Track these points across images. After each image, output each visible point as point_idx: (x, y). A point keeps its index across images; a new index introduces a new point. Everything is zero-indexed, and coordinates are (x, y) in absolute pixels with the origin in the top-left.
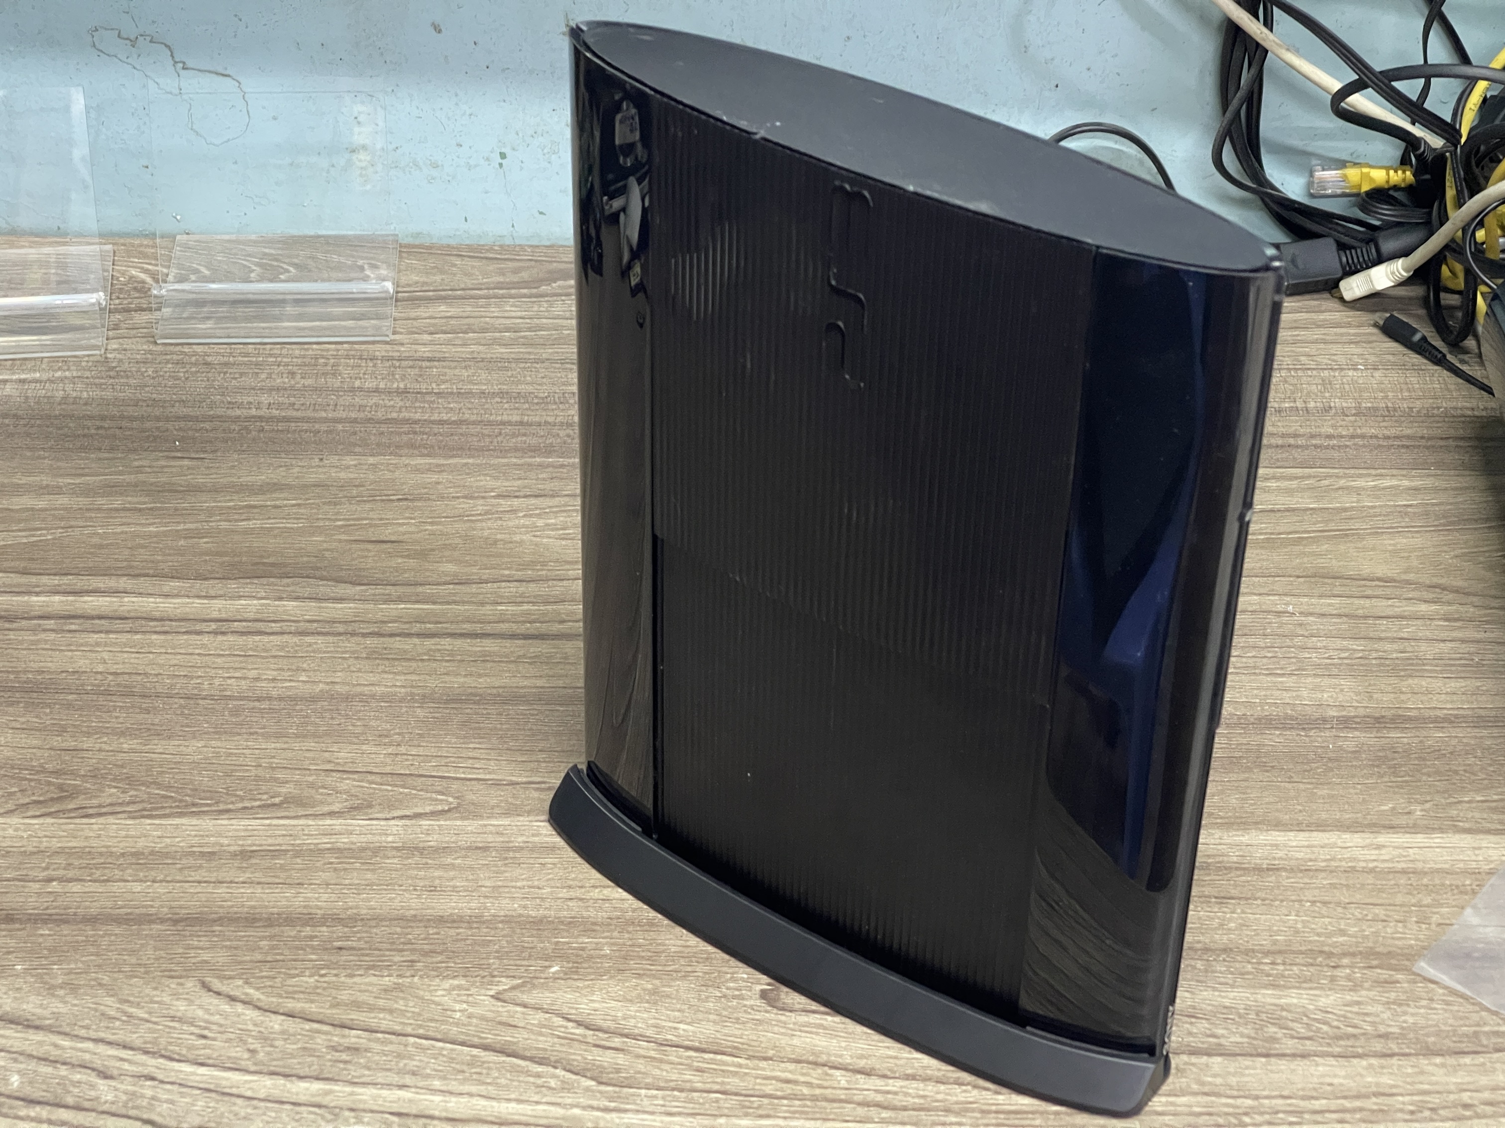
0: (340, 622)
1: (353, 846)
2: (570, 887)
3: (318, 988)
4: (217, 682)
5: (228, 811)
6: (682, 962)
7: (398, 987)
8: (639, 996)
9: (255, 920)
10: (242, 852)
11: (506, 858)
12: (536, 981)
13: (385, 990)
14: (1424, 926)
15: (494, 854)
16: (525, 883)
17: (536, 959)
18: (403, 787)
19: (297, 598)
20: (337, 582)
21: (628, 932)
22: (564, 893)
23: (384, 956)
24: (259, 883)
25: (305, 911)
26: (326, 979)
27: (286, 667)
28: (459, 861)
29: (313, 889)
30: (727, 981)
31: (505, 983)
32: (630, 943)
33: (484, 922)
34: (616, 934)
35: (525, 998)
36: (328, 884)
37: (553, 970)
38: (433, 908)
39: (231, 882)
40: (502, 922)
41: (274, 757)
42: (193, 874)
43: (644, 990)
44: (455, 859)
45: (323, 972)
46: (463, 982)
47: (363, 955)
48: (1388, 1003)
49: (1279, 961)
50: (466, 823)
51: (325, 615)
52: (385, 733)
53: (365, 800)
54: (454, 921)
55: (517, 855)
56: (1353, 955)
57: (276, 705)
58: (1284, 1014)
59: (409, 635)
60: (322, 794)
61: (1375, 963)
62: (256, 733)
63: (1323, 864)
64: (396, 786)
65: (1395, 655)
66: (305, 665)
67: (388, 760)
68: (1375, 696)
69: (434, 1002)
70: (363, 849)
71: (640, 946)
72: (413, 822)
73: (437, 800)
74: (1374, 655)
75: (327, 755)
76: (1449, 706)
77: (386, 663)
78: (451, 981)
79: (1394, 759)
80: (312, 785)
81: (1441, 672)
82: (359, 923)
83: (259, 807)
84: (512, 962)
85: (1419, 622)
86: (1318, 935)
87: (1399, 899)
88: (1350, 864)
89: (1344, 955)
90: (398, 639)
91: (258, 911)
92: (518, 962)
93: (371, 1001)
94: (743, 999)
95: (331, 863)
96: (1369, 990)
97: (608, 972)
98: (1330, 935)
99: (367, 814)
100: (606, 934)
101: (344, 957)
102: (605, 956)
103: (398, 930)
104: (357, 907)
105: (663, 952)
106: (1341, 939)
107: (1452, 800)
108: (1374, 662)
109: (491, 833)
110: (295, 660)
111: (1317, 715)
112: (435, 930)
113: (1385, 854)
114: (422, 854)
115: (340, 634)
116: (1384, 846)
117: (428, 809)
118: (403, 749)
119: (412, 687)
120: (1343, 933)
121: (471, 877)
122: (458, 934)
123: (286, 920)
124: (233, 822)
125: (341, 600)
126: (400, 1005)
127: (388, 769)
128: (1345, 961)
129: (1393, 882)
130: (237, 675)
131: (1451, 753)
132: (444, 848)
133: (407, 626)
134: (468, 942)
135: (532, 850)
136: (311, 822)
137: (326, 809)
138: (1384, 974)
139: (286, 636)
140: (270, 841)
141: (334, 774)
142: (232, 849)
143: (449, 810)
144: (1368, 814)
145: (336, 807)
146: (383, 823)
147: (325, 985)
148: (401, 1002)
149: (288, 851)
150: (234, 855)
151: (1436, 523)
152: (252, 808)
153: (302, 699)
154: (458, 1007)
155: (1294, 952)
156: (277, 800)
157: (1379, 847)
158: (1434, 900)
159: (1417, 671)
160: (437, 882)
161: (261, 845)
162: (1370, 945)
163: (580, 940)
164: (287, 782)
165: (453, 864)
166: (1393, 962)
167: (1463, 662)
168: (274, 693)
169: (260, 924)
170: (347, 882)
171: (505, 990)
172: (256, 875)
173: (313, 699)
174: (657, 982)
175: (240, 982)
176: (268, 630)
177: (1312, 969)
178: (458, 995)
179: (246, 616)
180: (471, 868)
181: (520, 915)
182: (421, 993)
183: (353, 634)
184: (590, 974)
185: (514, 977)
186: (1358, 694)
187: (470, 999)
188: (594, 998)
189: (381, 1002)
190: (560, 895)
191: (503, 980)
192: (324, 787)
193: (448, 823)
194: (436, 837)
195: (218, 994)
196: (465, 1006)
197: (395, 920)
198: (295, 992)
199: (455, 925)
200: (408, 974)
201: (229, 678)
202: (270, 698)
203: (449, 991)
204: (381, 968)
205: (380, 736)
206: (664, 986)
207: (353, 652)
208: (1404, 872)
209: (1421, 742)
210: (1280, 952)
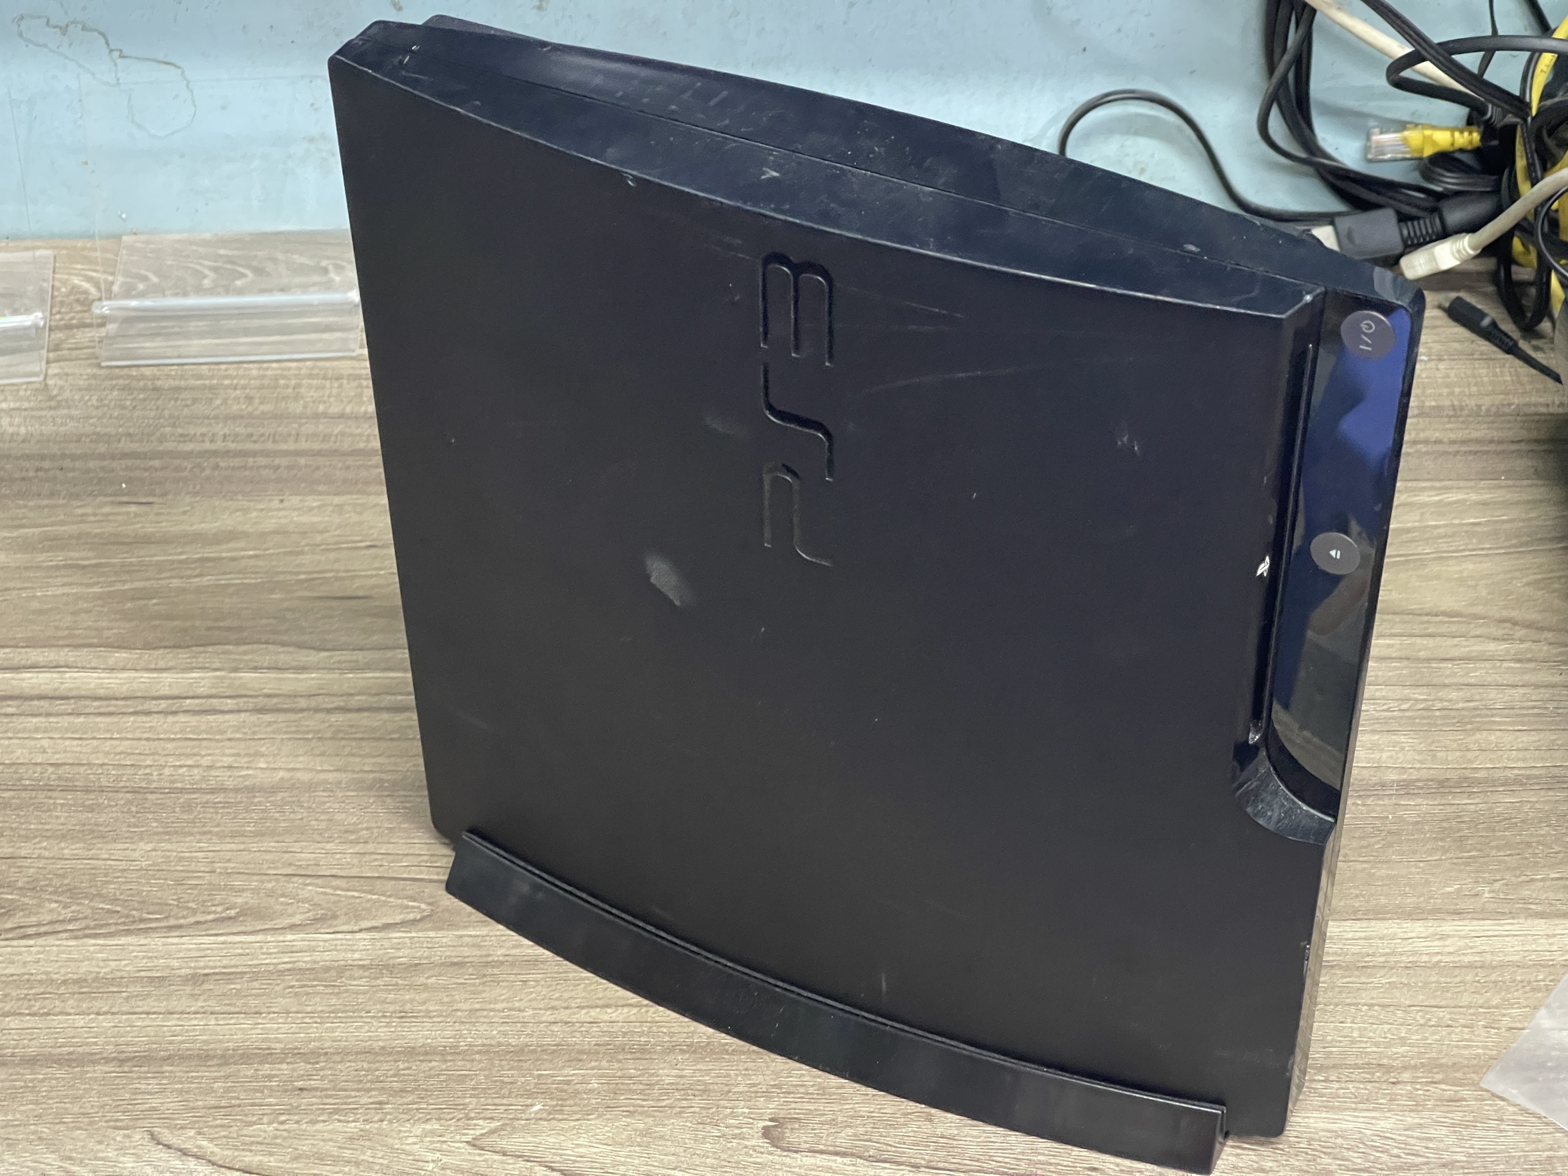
0: (302, 696)
1: (315, 966)
2: (553, 1008)
3: (276, 1137)
4: (167, 771)
5: (180, 927)
6: (677, 1095)
7: (365, 1135)
8: (630, 1138)
9: (208, 1057)
10: (194, 975)
11: (485, 976)
12: (516, 1123)
13: (351, 1139)
14: (1493, 1031)
15: (470, 970)
16: (504, 1005)
17: (516, 1096)
18: (371, 892)
19: (255, 669)
20: (299, 647)
21: (619, 1061)
22: (548, 1016)
23: (350, 1097)
24: (212, 1013)
25: (264, 1045)
26: (287, 1127)
27: (243, 752)
28: (433, 980)
29: (272, 1019)
30: (726, 1117)
31: (484, 1126)
32: (619, 1074)
33: (459, 1054)
34: (604, 1063)
35: (504, 1143)
36: (288, 1013)
37: (535, 1108)
38: (404, 1037)
39: (182, 1013)
40: (478, 1052)
41: (229, 861)
42: (140, 1003)
43: (636, 1130)
44: (428, 978)
45: (283, 1118)
46: (436, 1127)
47: (327, 1097)
48: (1453, 1125)
49: (1333, 1078)
50: (440, 933)
51: (287, 688)
52: (351, 828)
53: (329, 909)
54: (426, 1053)
55: (496, 971)
56: (1415, 1068)
57: (231, 797)
58: (1339, 1141)
59: (378, 709)
60: (282, 904)
61: (1439, 1077)
62: (210, 832)
63: (1382, 959)
64: (364, 892)
65: (1461, 705)
66: (263, 749)
67: (355, 861)
68: (1439, 755)
69: (404, 1152)
70: (327, 969)
71: (631, 1078)
72: (382, 935)
73: (408, 907)
74: (1439, 705)
75: (287, 856)
76: (1520, 764)
77: (354, 744)
78: (423, 1126)
79: (1459, 830)
80: (270, 894)
81: (1513, 724)
82: (322, 1058)
83: (214, 921)
84: (489, 1101)
85: (1488, 665)
86: (1377, 1044)
87: (1465, 999)
88: (1411, 959)
89: (1405, 1068)
90: (366, 714)
91: (211, 1046)
92: (497, 1101)
93: (335, 1152)
94: (743, 1138)
95: (292, 987)
96: (1429, 1110)
97: (596, 1109)
98: (1388, 1045)
99: (330, 926)
100: (593, 1064)
101: (305, 1100)
102: (591, 1091)
103: (365, 1065)
104: (320, 1039)
105: (657, 1083)
106: (1401, 1050)
107: (1524, 878)
108: (1438, 713)
109: (467, 945)
110: (254, 743)
111: (1375, 780)
112: (406, 1065)
113: (1451, 945)
114: (391, 972)
115: (302, 710)
116: (1449, 936)
117: (398, 918)
118: (370, 847)
119: (382, 772)
120: (1403, 1041)
121: (445, 999)
122: (431, 1069)
123: (242, 1056)
124: (184, 940)
125: (303, 669)
126: (367, 1156)
127: (354, 872)
128: (1406, 1076)
129: (1458, 979)
130: (189, 762)
131: (1522, 821)
132: (416, 965)
133: (376, 699)
134: (443, 1078)
135: (512, 964)
136: (269, 938)
137: (287, 922)
138: (1449, 1090)
139: (243, 715)
140: (225, 962)
141: (295, 879)
142: (183, 972)
143: (422, 919)
144: (1431, 898)
145: (297, 920)
146: (349, 936)
147: (285, 1134)
148: (369, 1153)
149: (245, 973)
150: (186, 980)
151: (1506, 544)
152: (205, 922)
153: (261, 789)
154: (430, 1156)
155: (1350, 1066)
156: (232, 913)
157: (1443, 937)
158: (1504, 1000)
159: (1487, 723)
160: (408, 1007)
161: (215, 967)
162: (1434, 1055)
163: (565, 1072)
164: (243, 891)
165: (425, 985)
166: (1459, 1075)
167: (1536, 711)
168: (230, 783)
169: (215, 1062)
170: (309, 1009)
171: (482, 1135)
172: (210, 1003)
173: (274, 790)
174: (650, 1120)
175: (192, 1133)
176: (223, 708)
177: (1369, 1086)
178: (432, 1142)
179: (200, 691)
180: (446, 988)
181: (499, 1044)
182: (390, 1141)
183: (317, 710)
184: (575, 1112)
185: (492, 1118)
186: (1420, 752)
187: (444, 1146)
188: (581, 1141)
189: (347, 1153)
190: (544, 1019)
191: (481, 1122)
192: (283, 895)
193: (420, 934)
194: (407, 952)
195: (168, 1147)
196: (438, 1155)
197: (361, 1053)
198: (252, 1143)
199: (428, 1058)
200: (376, 1119)
201: (181, 766)
202: (224, 790)
203: (422, 1137)
204: (347, 1112)
205: (346, 832)
206: (656, 1126)
207: (318, 732)
208: (1471, 966)
209: (1489, 809)
210: (1335, 1066)
